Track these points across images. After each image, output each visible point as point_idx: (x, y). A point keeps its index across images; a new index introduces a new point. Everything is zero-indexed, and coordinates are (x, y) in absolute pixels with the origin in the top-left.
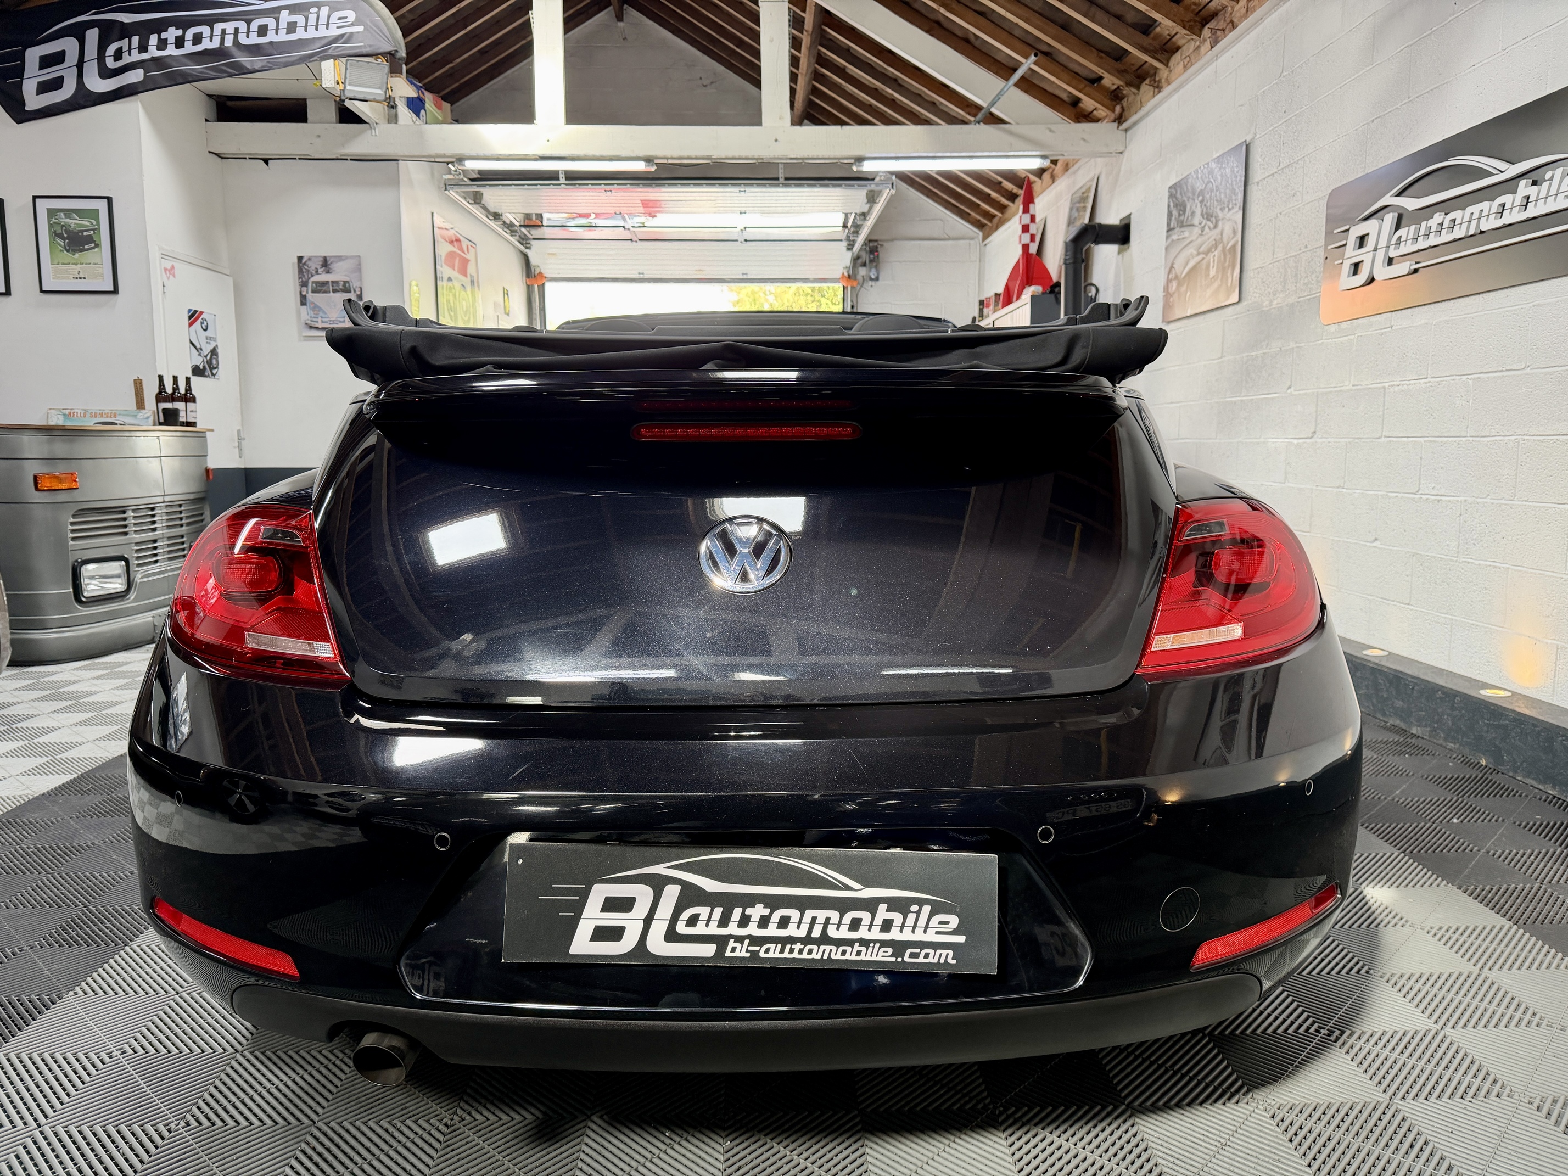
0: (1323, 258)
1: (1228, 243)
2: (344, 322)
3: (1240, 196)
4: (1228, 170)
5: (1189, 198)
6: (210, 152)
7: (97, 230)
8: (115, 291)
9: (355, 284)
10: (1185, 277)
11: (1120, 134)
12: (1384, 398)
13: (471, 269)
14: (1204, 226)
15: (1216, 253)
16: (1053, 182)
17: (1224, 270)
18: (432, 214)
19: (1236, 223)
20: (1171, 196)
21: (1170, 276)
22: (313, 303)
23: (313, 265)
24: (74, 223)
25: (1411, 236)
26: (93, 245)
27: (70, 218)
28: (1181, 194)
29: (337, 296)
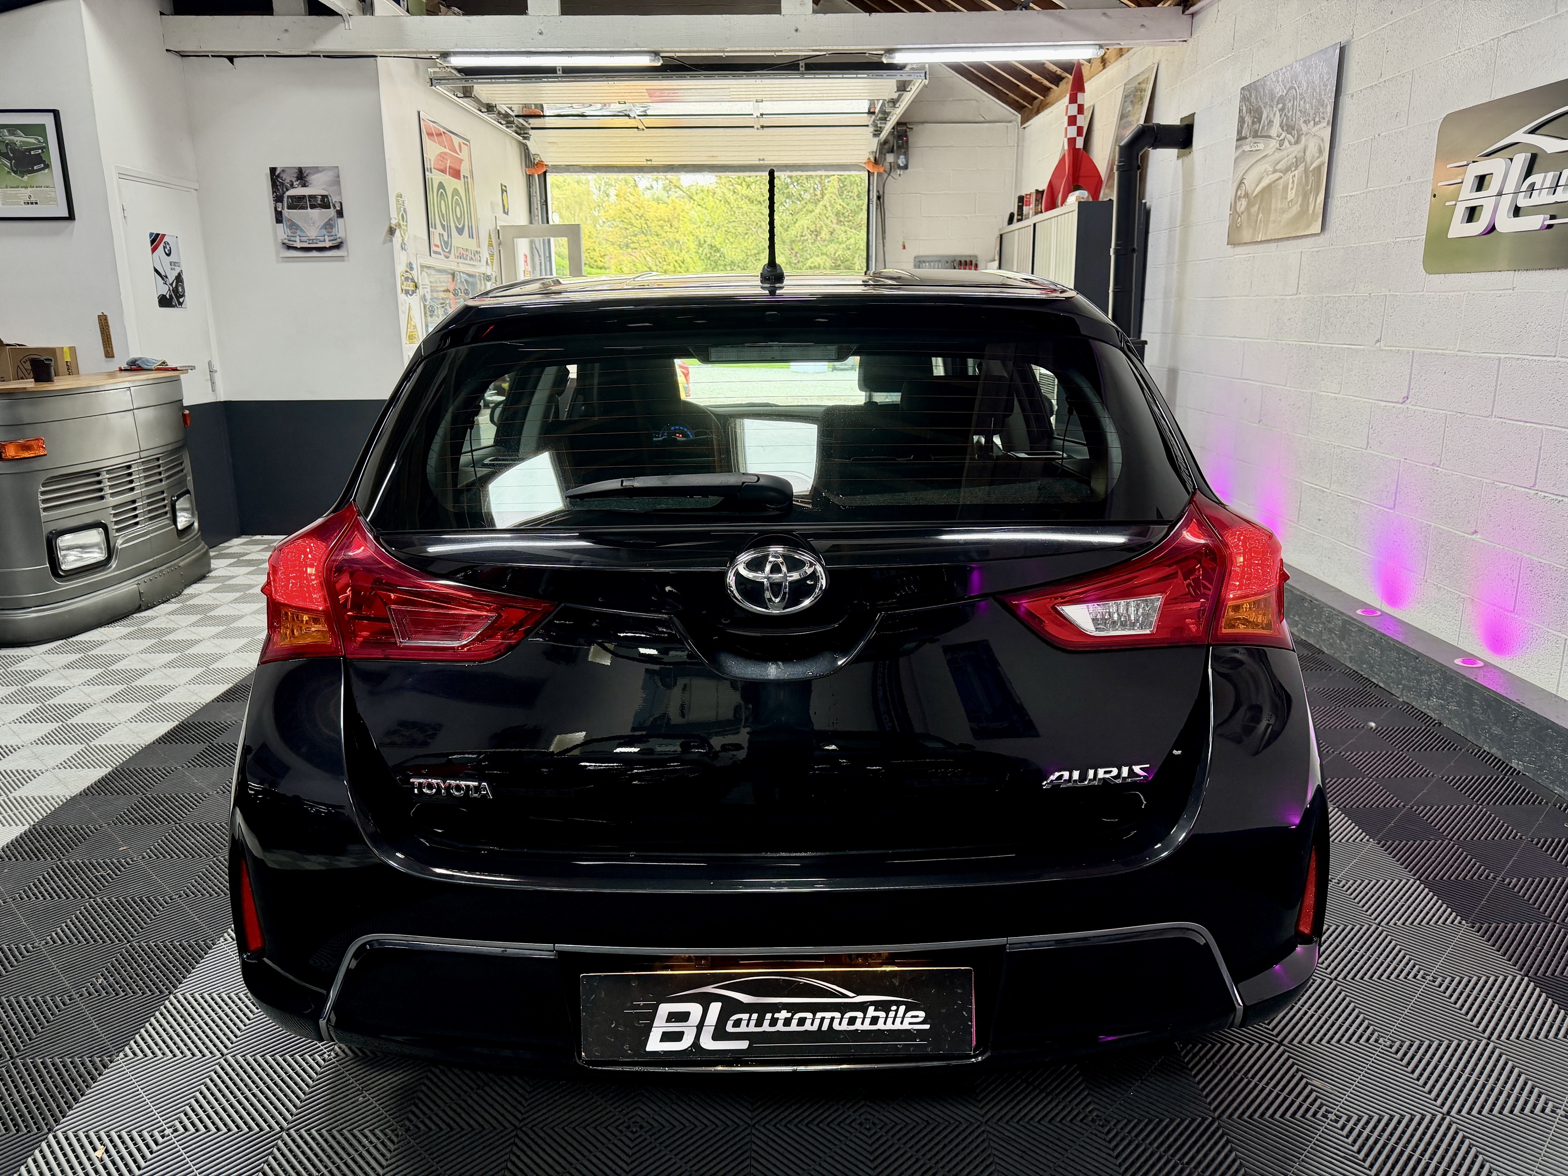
0: (1429, 195)
1: (1312, 164)
2: (325, 241)
3: (1330, 109)
4: (1316, 76)
5: (1266, 104)
6: (167, 50)
7: (45, 148)
8: (71, 217)
9: (334, 199)
10: (1256, 196)
11: (1186, 18)
12: (1498, 371)
13: (464, 171)
14: (1284, 139)
15: (1296, 172)
16: (1104, 67)
17: (1305, 196)
18: (419, 113)
19: (1323, 140)
20: (1244, 99)
21: (1239, 193)
22: (289, 220)
23: (288, 178)
24: (19, 139)
25: (1547, 184)
26: (42, 165)
27: (14, 135)
28: (1256, 99)
29: (316, 213)
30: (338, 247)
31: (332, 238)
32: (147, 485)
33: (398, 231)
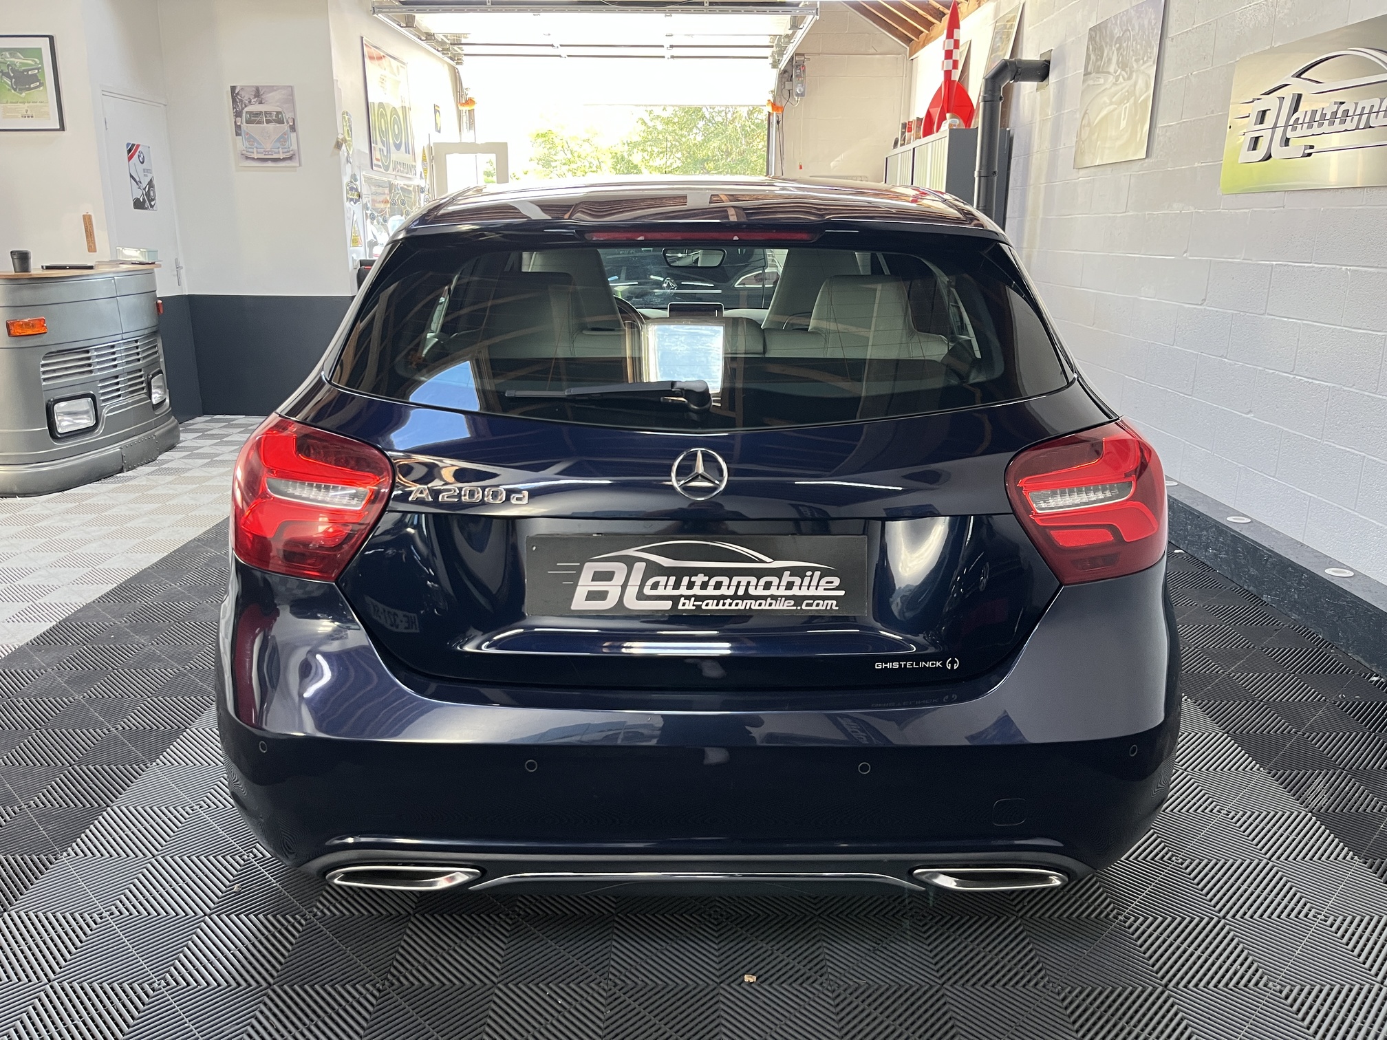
1: (1140, 97)
2: (279, 153)
3: (1156, 50)
4: (1146, 22)
5: (1106, 43)
7: (40, 69)
8: (62, 128)
9: (288, 115)
10: (1097, 125)
12: (1271, 275)
14: (1119, 75)
15: (1128, 105)
17: (1134, 125)
18: (362, 38)
19: (1149, 76)
20: (1091, 38)
21: (1083, 122)
22: (248, 133)
23: (246, 96)
24: (19, 61)
26: (38, 84)
27: (14, 57)
28: (1100, 39)
29: (271, 126)
30: (290, 158)
31: (286, 150)
32: (128, 362)
33: (344, 145)
